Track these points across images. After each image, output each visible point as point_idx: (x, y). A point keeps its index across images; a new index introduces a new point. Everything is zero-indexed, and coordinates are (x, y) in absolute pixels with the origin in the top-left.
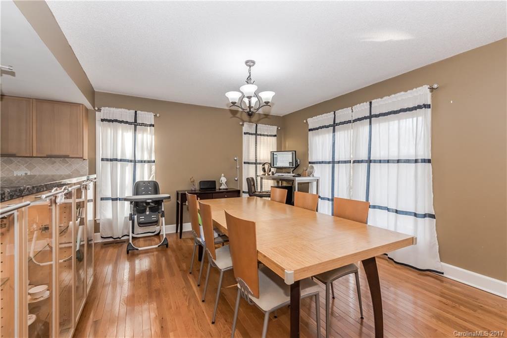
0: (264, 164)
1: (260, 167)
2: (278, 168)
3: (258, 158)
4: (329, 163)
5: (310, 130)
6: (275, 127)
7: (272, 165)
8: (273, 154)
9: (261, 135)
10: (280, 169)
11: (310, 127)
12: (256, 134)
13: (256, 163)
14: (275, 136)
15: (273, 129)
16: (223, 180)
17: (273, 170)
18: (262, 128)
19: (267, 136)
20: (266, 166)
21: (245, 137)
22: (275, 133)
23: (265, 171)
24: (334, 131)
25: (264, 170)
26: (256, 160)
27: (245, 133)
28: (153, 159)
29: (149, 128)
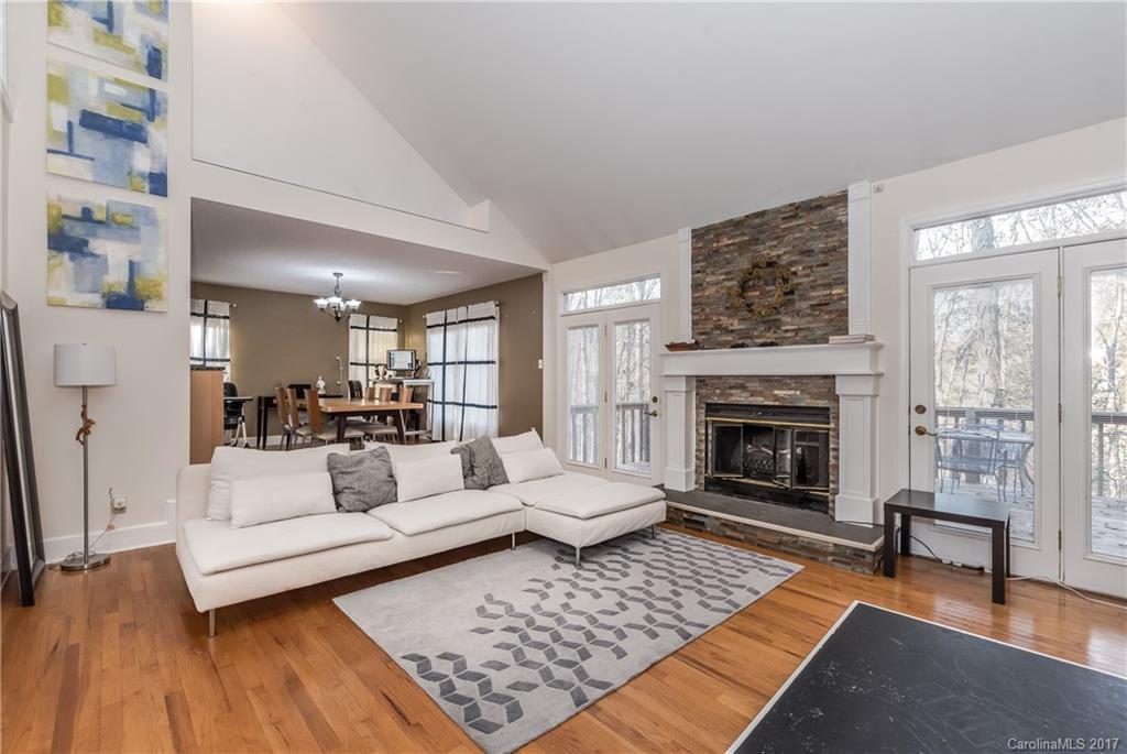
0: (377, 366)
1: (372, 369)
2: (398, 371)
3: (370, 358)
4: (448, 363)
5: (429, 327)
6: (396, 320)
7: (388, 366)
8: (389, 353)
9: (374, 329)
10: (400, 372)
11: (428, 324)
12: (367, 328)
13: (367, 365)
14: (395, 330)
15: (393, 323)
16: (321, 384)
17: (389, 373)
18: (375, 321)
19: (384, 330)
20: (381, 369)
21: (352, 332)
22: (395, 327)
23: (378, 374)
24: (445, 330)
25: (377, 372)
26: (367, 361)
27: (352, 327)
28: (228, 357)
29: (222, 320)
